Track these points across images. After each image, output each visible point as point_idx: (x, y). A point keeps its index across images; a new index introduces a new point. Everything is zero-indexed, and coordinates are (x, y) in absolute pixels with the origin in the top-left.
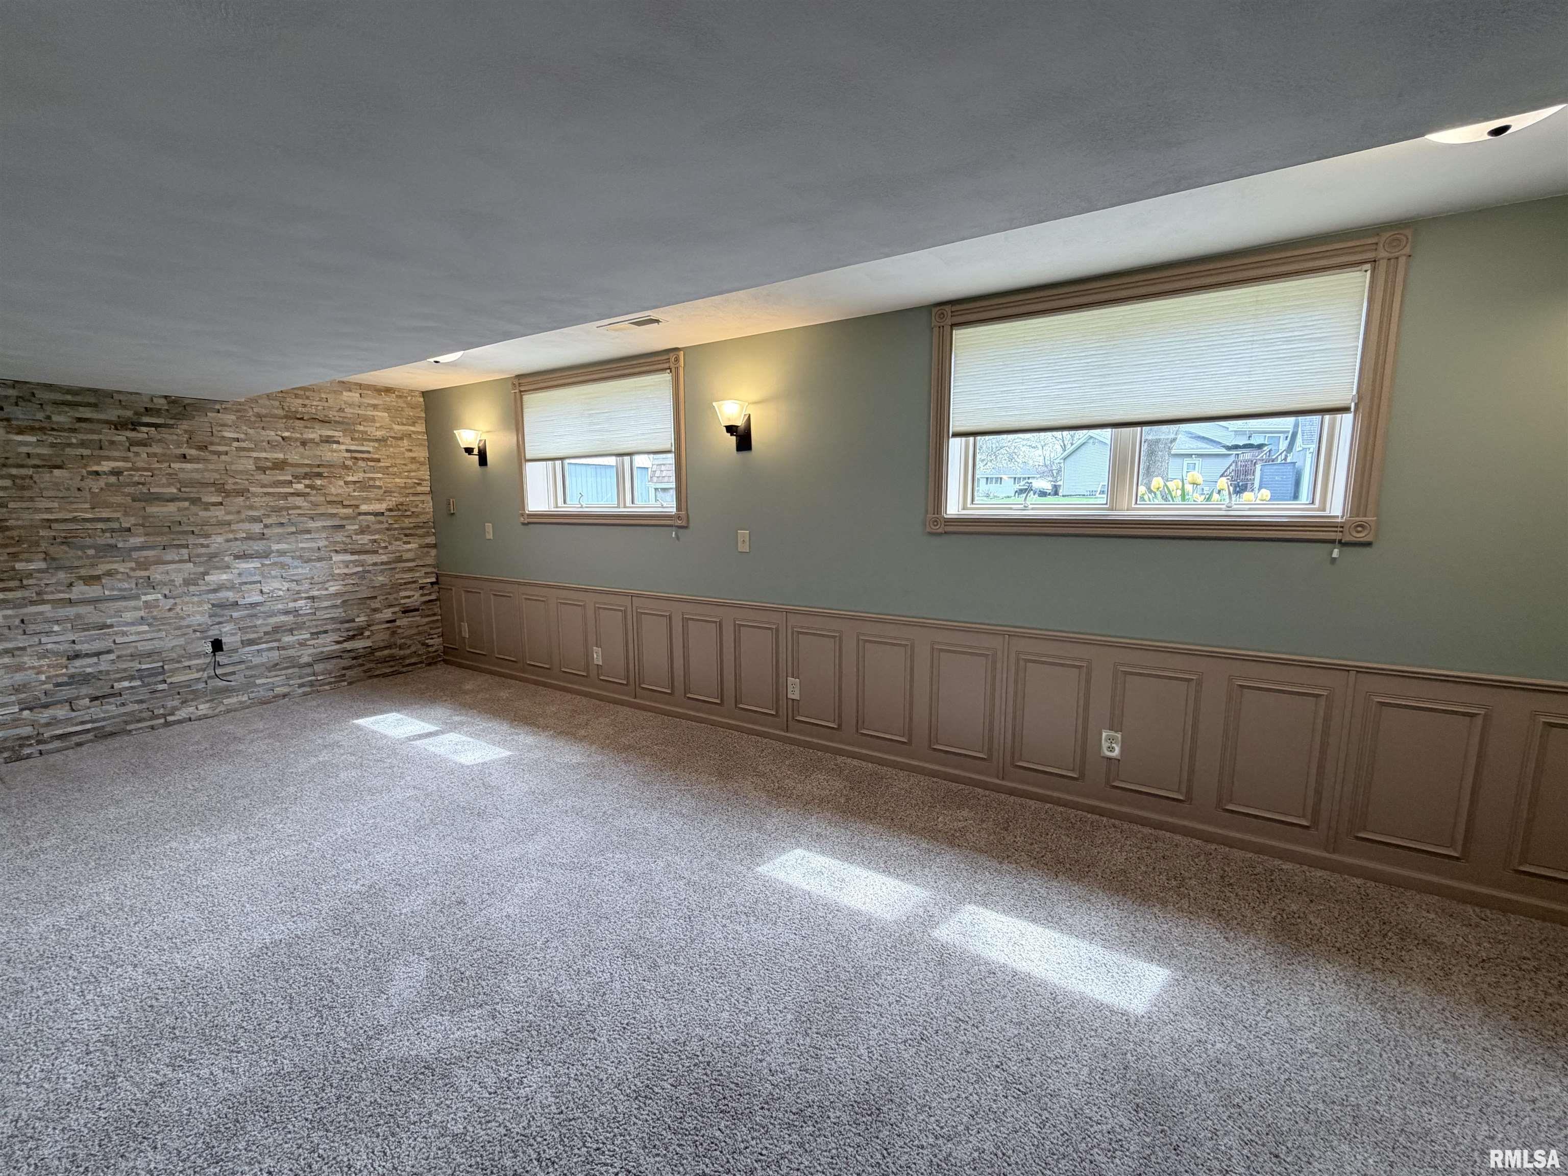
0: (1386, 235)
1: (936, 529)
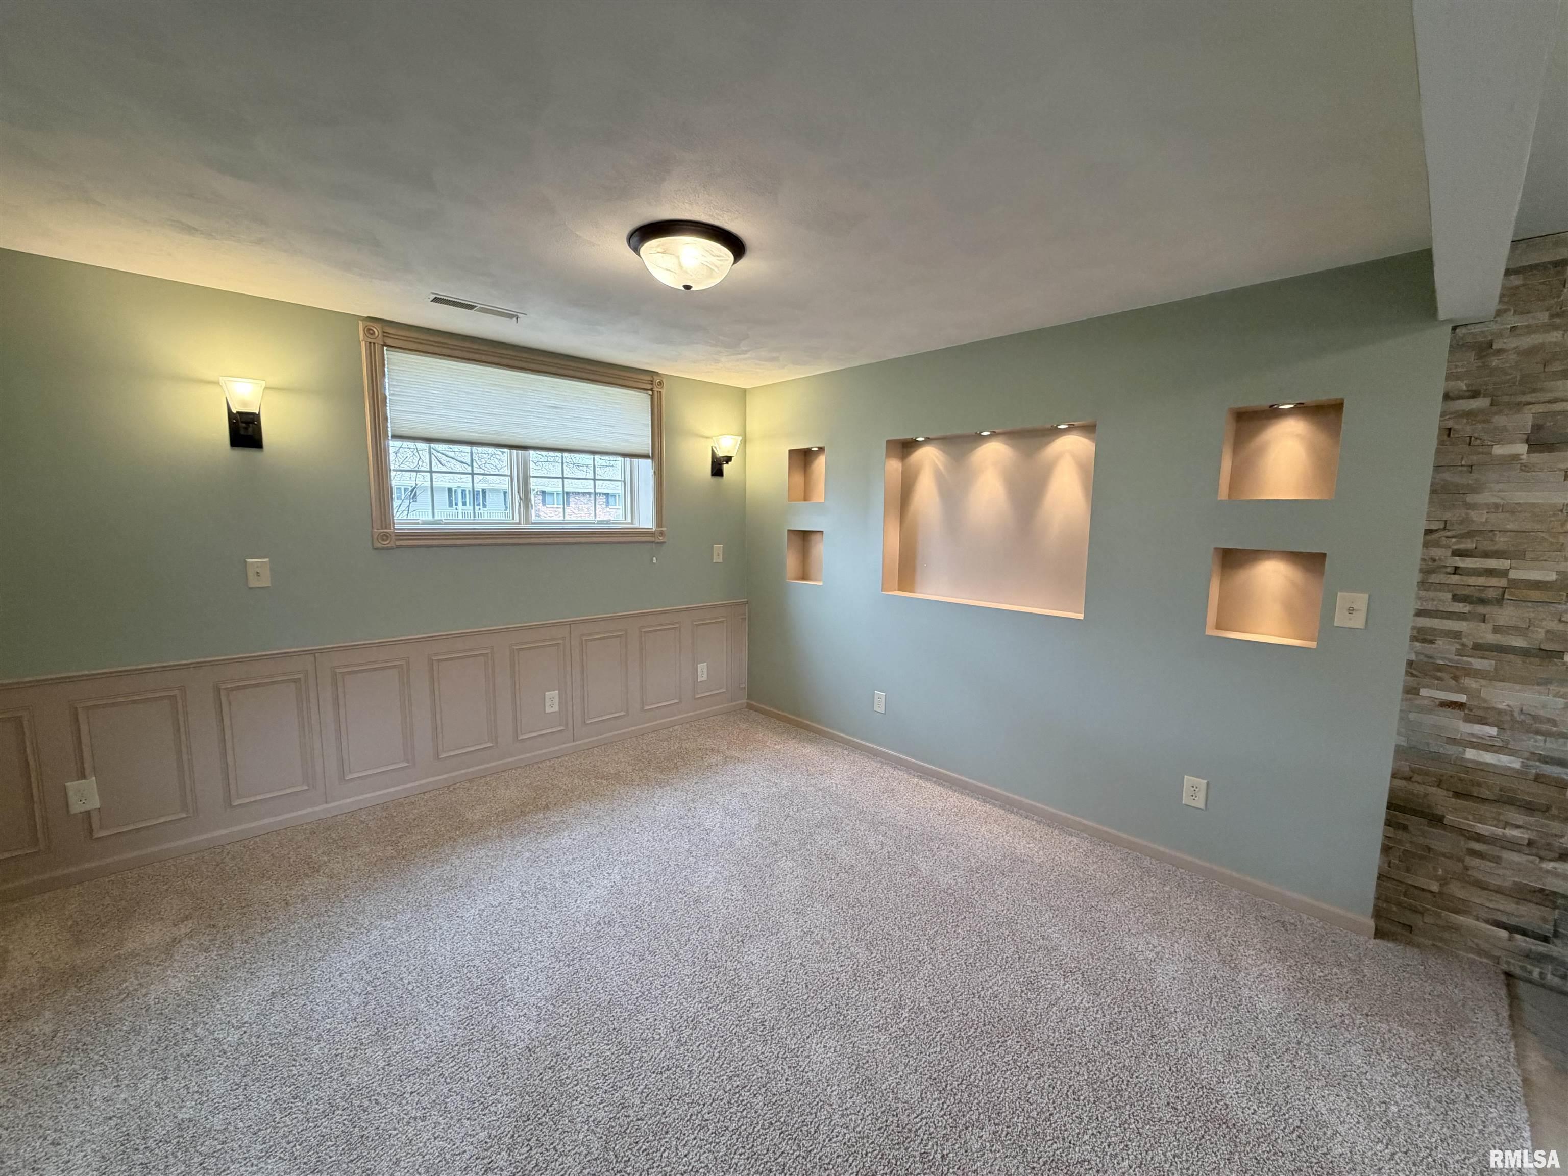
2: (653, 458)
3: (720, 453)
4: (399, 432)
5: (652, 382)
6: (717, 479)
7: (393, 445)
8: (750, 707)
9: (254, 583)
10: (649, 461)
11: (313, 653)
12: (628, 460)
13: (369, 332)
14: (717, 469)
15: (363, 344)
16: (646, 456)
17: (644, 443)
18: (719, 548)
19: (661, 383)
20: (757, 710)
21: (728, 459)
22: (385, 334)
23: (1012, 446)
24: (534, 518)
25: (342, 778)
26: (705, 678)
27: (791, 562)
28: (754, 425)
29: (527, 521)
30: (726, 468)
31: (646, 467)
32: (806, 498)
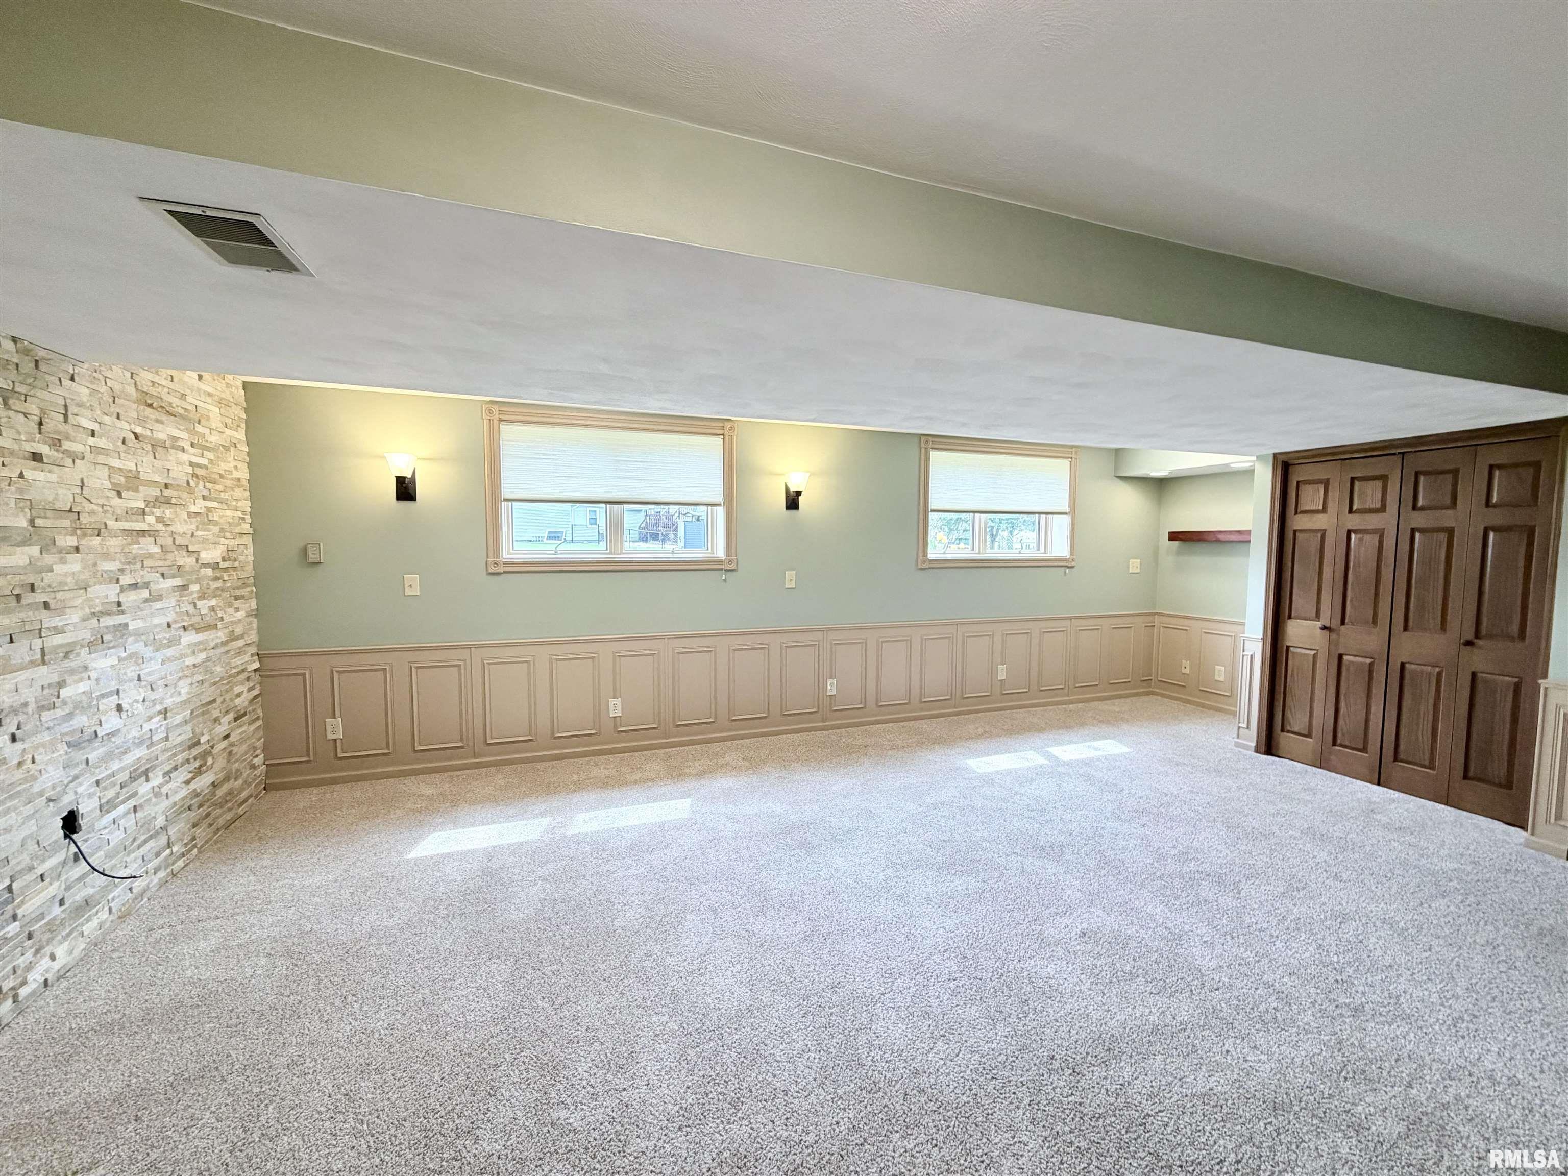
0: (1074, 449)
1: (925, 566)
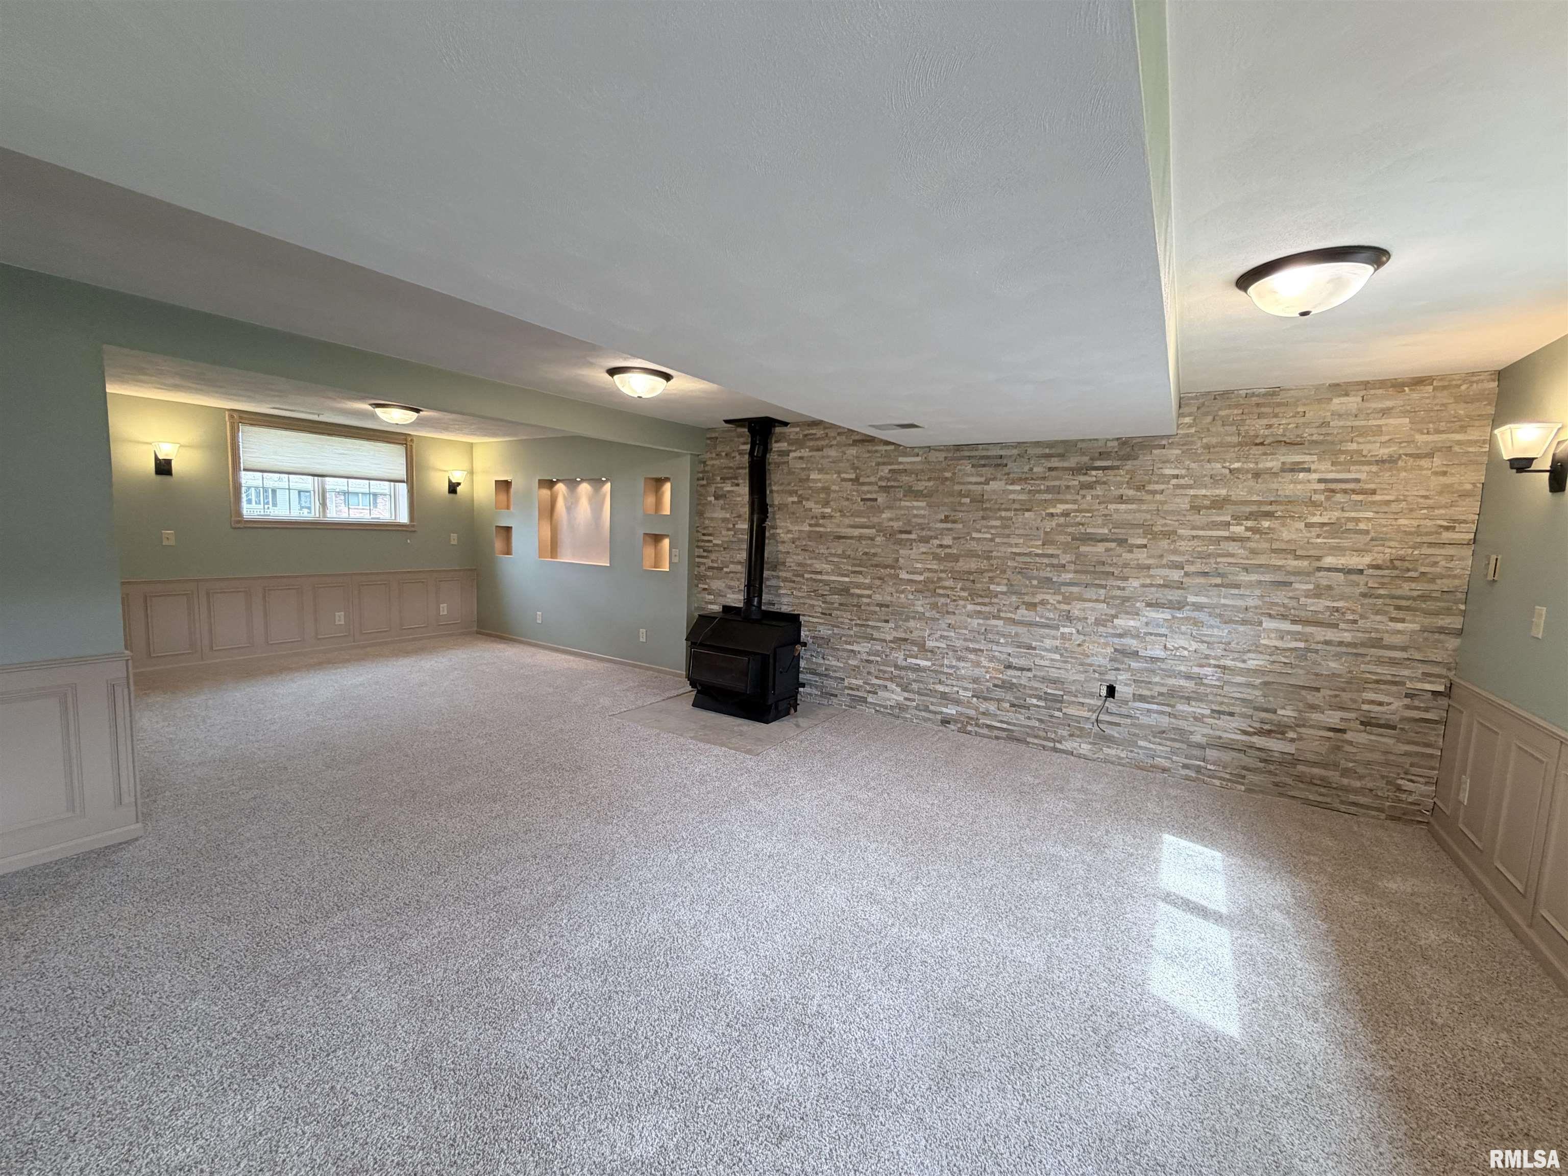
2: (407, 483)
3: (454, 481)
4: (248, 467)
5: (406, 440)
6: (452, 495)
7: (243, 474)
8: (478, 633)
9: (165, 543)
10: (405, 485)
11: (197, 581)
12: (392, 484)
13: (231, 417)
14: (453, 488)
15: (228, 424)
16: (402, 481)
17: (402, 473)
18: (454, 536)
19: (412, 440)
20: (483, 634)
21: (459, 484)
22: (241, 418)
23: (592, 486)
24: (328, 515)
25: (211, 648)
26: (445, 613)
27: (499, 545)
28: (478, 465)
29: (324, 516)
30: (459, 489)
31: (403, 488)
32: (508, 508)
